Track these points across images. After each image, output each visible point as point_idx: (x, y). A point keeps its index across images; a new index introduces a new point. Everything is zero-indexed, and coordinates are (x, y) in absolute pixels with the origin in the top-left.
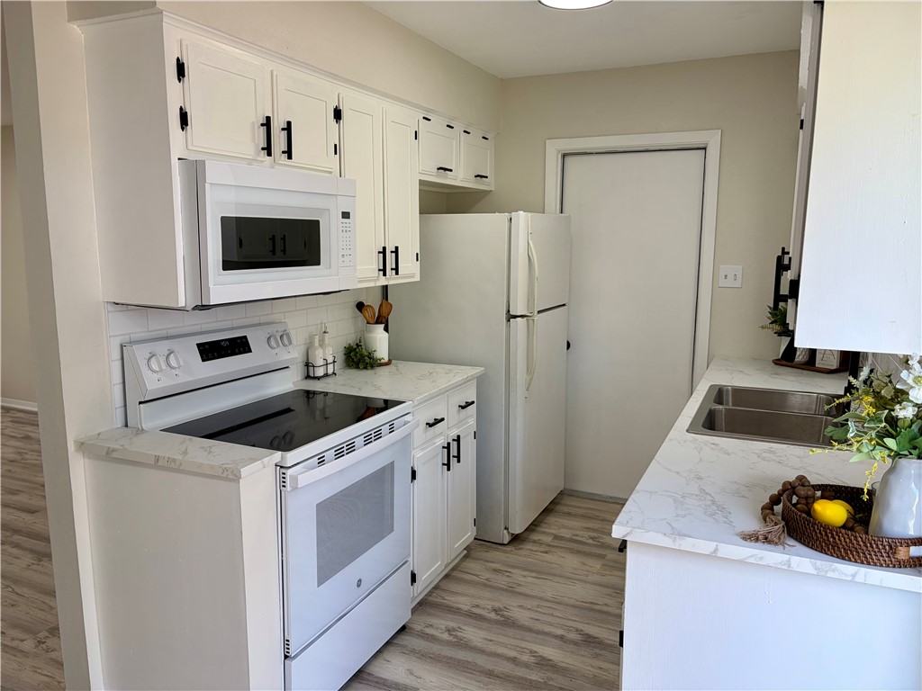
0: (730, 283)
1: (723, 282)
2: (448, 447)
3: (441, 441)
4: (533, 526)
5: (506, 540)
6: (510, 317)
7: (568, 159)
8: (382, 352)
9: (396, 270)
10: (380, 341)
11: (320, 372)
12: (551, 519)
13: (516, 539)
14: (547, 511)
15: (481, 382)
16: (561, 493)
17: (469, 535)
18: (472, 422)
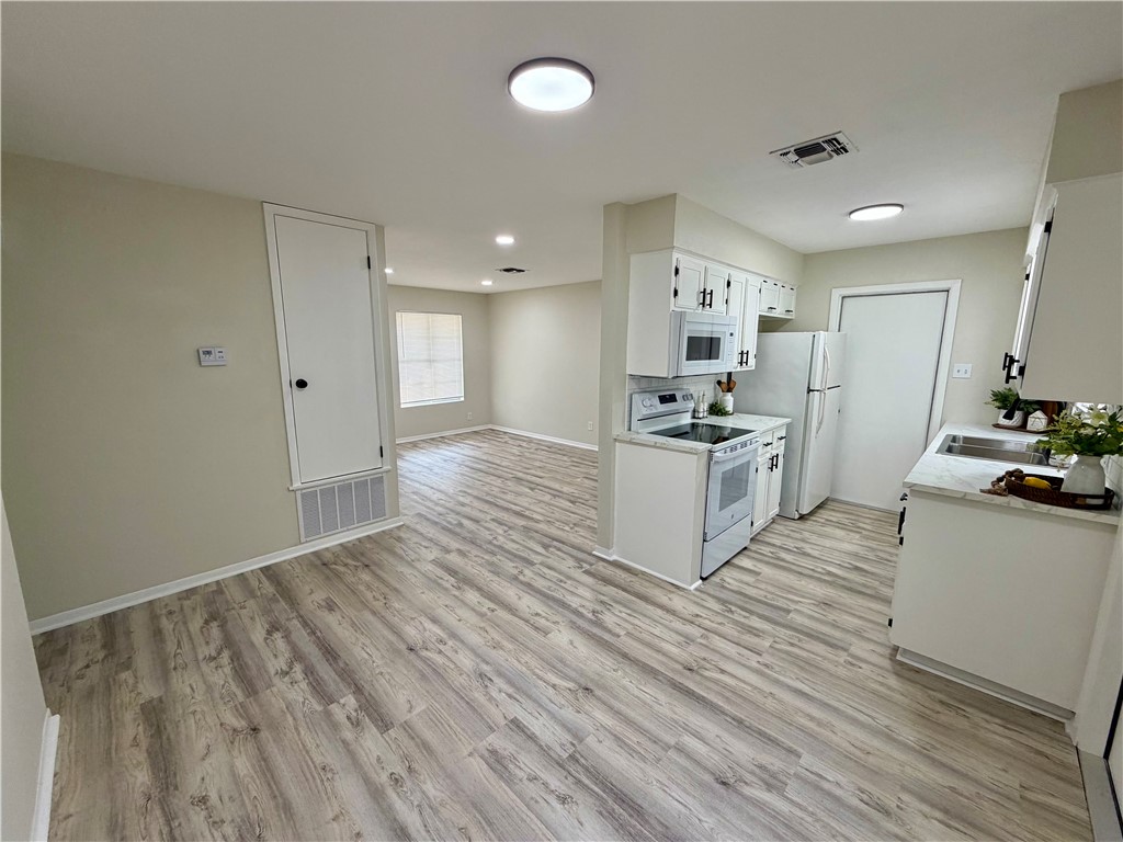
0: (962, 375)
1: (955, 374)
2: (772, 459)
3: (769, 456)
4: (812, 513)
5: (797, 516)
6: (809, 391)
7: (846, 300)
8: (730, 408)
9: (747, 363)
10: (729, 401)
11: (701, 415)
12: (821, 511)
13: (802, 517)
14: (819, 507)
15: (789, 427)
16: (827, 499)
17: (776, 510)
18: (783, 448)
